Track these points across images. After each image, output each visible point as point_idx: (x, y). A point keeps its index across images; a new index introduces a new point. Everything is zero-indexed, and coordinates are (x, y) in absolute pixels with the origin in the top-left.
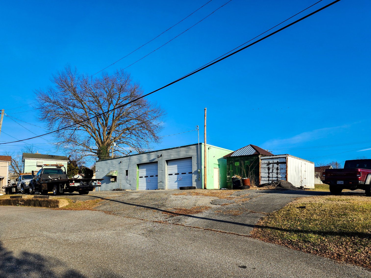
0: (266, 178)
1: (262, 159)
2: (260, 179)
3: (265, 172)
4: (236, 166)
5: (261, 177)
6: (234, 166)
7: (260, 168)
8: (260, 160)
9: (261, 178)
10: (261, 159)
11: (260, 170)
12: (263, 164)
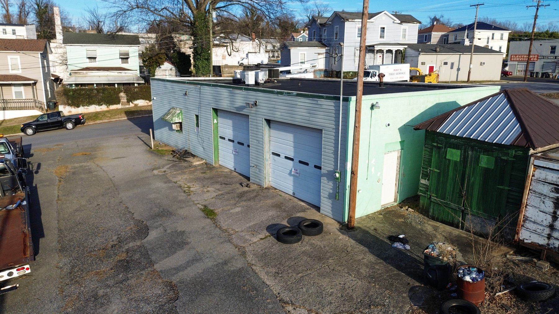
0: (542, 228)
1: (537, 167)
2: (522, 223)
3: (542, 210)
4: (449, 160)
5: (526, 219)
6: (442, 157)
7: (527, 191)
8: (532, 169)
9: (524, 221)
10: (534, 165)
11: (525, 196)
12: (539, 181)
